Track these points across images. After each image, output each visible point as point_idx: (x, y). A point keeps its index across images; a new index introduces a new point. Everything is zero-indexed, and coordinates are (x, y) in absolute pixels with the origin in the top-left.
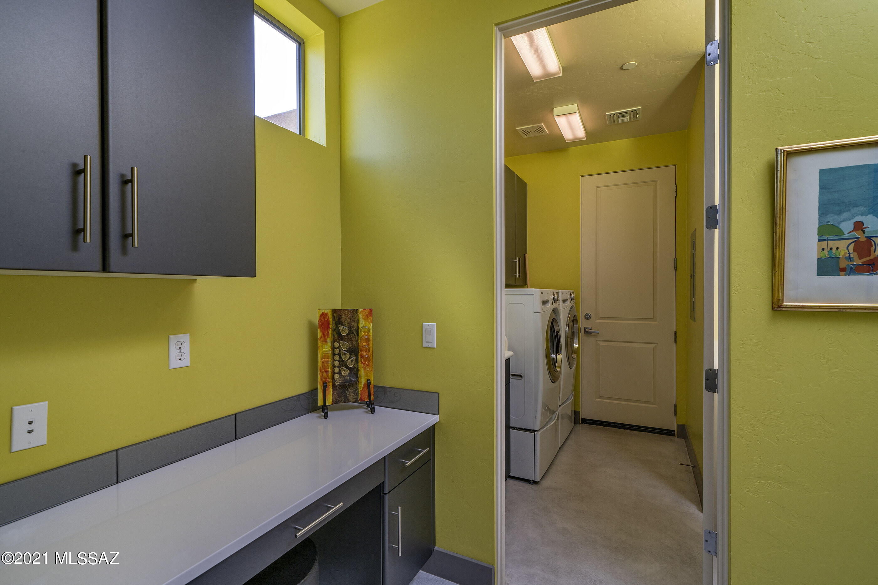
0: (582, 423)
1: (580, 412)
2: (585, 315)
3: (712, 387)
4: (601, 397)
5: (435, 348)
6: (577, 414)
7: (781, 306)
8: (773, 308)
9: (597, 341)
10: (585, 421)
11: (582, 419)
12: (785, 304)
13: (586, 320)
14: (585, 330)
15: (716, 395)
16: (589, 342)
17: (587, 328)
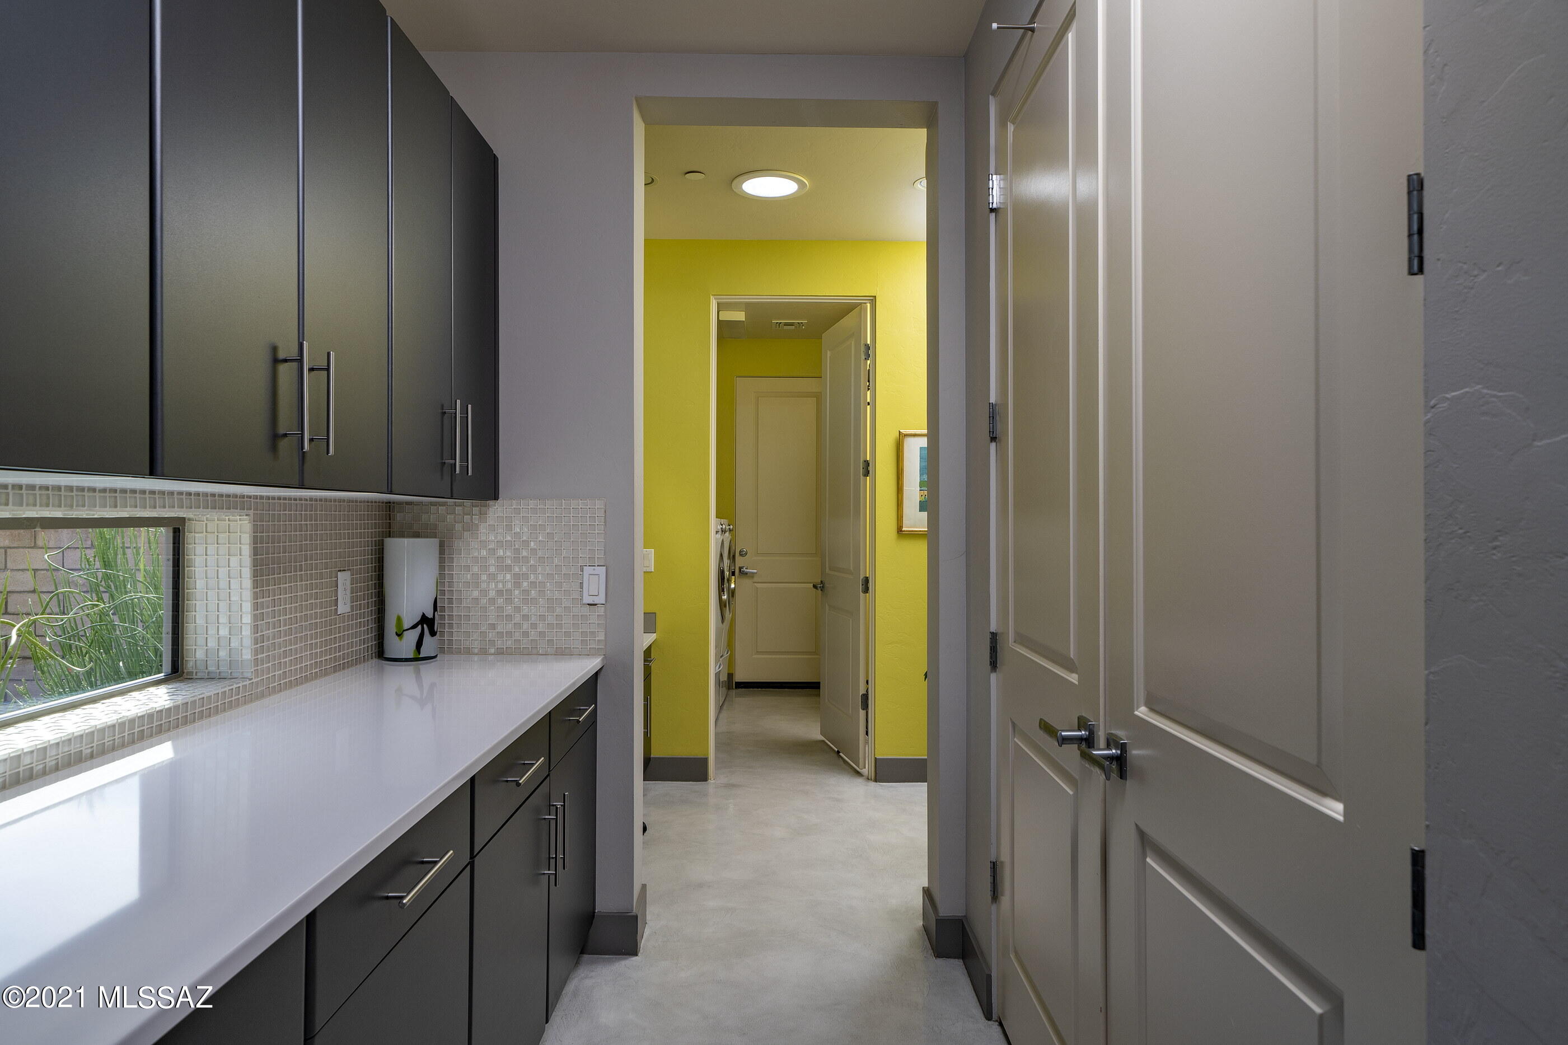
0: (736, 688)
1: (733, 674)
2: (740, 552)
3: (866, 590)
4: (758, 653)
5: (652, 572)
6: (730, 676)
7: (901, 531)
8: (898, 532)
9: (754, 583)
10: (740, 685)
11: (736, 683)
12: (903, 529)
13: (742, 558)
14: (740, 570)
15: (868, 594)
16: (746, 582)
17: (742, 568)
